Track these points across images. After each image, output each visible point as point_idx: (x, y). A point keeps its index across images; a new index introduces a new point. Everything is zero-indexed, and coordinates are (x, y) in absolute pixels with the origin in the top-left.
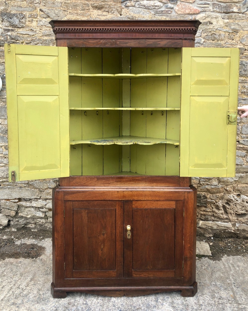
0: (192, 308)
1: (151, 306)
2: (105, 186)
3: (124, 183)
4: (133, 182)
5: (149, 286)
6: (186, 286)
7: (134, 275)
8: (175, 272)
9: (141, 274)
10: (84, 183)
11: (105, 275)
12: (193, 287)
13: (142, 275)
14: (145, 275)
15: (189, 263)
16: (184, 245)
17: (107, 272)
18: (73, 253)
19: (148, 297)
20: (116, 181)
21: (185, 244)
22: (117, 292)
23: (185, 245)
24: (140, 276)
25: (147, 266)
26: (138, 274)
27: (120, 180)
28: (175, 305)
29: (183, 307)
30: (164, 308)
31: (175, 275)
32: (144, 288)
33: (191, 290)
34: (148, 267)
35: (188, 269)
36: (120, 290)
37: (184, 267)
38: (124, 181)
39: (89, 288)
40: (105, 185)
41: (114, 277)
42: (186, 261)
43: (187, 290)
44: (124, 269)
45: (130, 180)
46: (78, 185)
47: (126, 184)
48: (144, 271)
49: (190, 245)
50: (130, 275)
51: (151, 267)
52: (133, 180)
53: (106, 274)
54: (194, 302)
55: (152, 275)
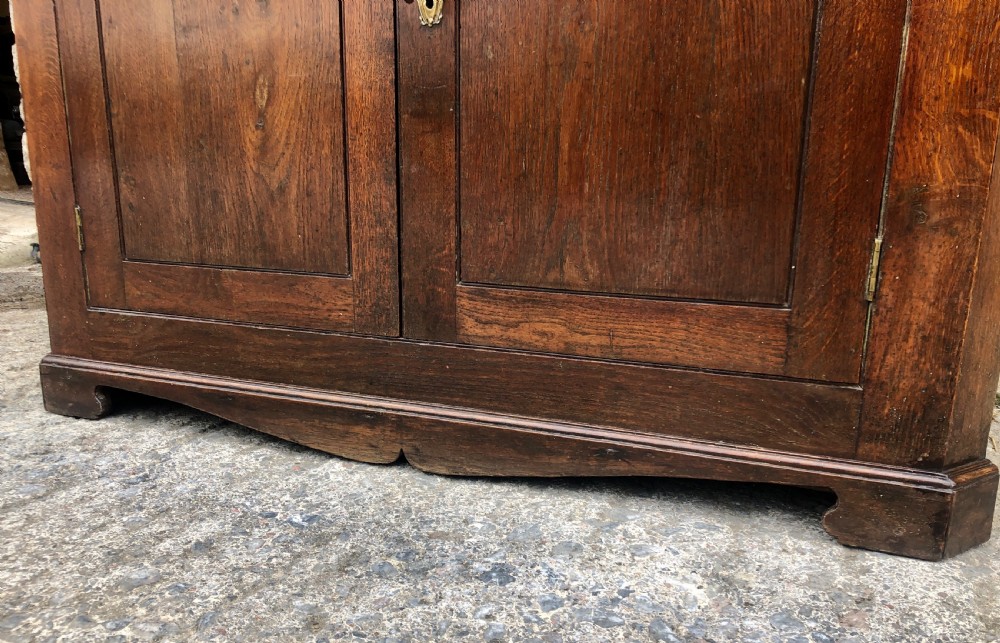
0: (896, 626)
1: (544, 543)
5: (572, 417)
6: (881, 461)
7: (471, 327)
8: (789, 329)
9: (516, 325)
11: (288, 305)
12: (951, 483)
13: (524, 334)
14: (544, 334)
15: (933, 255)
16: (902, 68)
17: (302, 289)
18: (112, 146)
19: (560, 495)
21: (922, 57)
22: (357, 429)
23: (913, 71)
24: (511, 333)
25: (563, 261)
26: (497, 323)
28: (741, 576)
29: (815, 597)
30: (636, 570)
31: (787, 357)
32: (534, 428)
33: (923, 499)
34: (571, 273)
35: (921, 310)
36: (375, 419)
37: (885, 290)
39: (205, 381)
41: (337, 326)
42: (905, 226)
43: (891, 496)
44: (405, 275)
48: (535, 302)
49: (967, 71)
50: (440, 320)
51: (593, 271)
53: (294, 301)
54: (933, 594)
55: (595, 341)
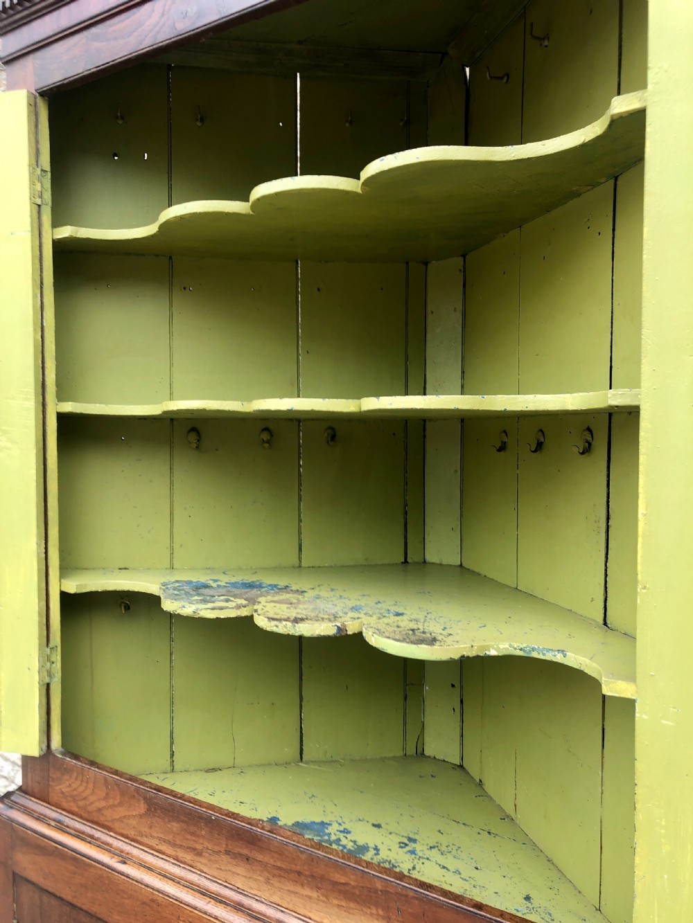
2: (178, 861)
3: (267, 882)
4: (314, 894)
10: (99, 810)
20: (227, 852)
27: (245, 852)
38: (265, 866)
40: (181, 854)
45: (299, 873)
46: (75, 809)
47: (280, 889)
52: (312, 876)
